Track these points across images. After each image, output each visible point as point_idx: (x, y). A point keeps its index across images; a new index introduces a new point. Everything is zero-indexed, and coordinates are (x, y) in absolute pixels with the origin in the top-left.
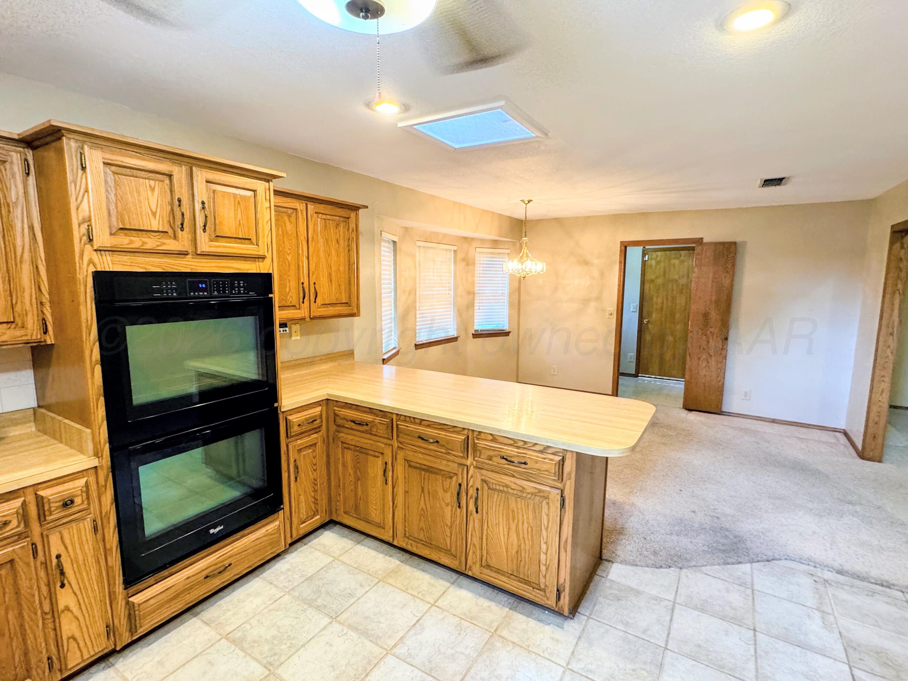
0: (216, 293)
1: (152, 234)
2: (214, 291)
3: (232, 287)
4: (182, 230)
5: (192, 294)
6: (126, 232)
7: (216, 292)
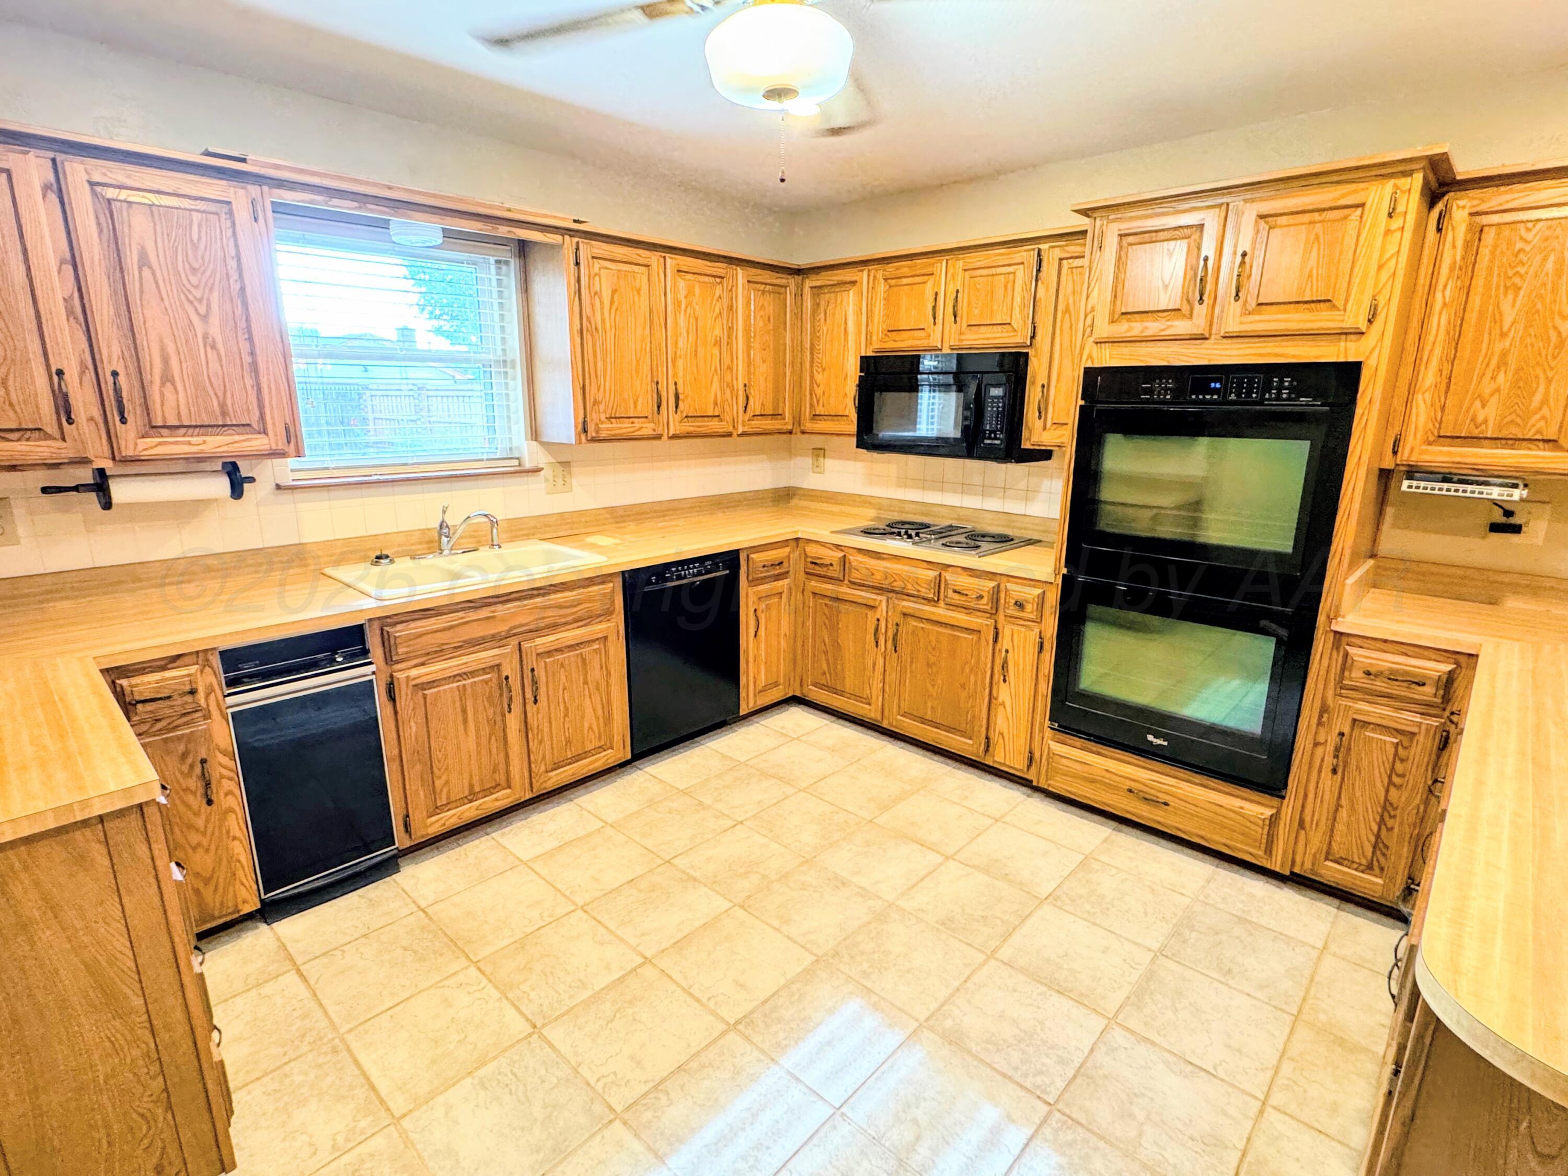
0: (1233, 397)
1: (1160, 314)
2: (1231, 393)
3: (1267, 388)
4: (1201, 304)
5: (1194, 397)
6: (1129, 316)
7: (1233, 395)
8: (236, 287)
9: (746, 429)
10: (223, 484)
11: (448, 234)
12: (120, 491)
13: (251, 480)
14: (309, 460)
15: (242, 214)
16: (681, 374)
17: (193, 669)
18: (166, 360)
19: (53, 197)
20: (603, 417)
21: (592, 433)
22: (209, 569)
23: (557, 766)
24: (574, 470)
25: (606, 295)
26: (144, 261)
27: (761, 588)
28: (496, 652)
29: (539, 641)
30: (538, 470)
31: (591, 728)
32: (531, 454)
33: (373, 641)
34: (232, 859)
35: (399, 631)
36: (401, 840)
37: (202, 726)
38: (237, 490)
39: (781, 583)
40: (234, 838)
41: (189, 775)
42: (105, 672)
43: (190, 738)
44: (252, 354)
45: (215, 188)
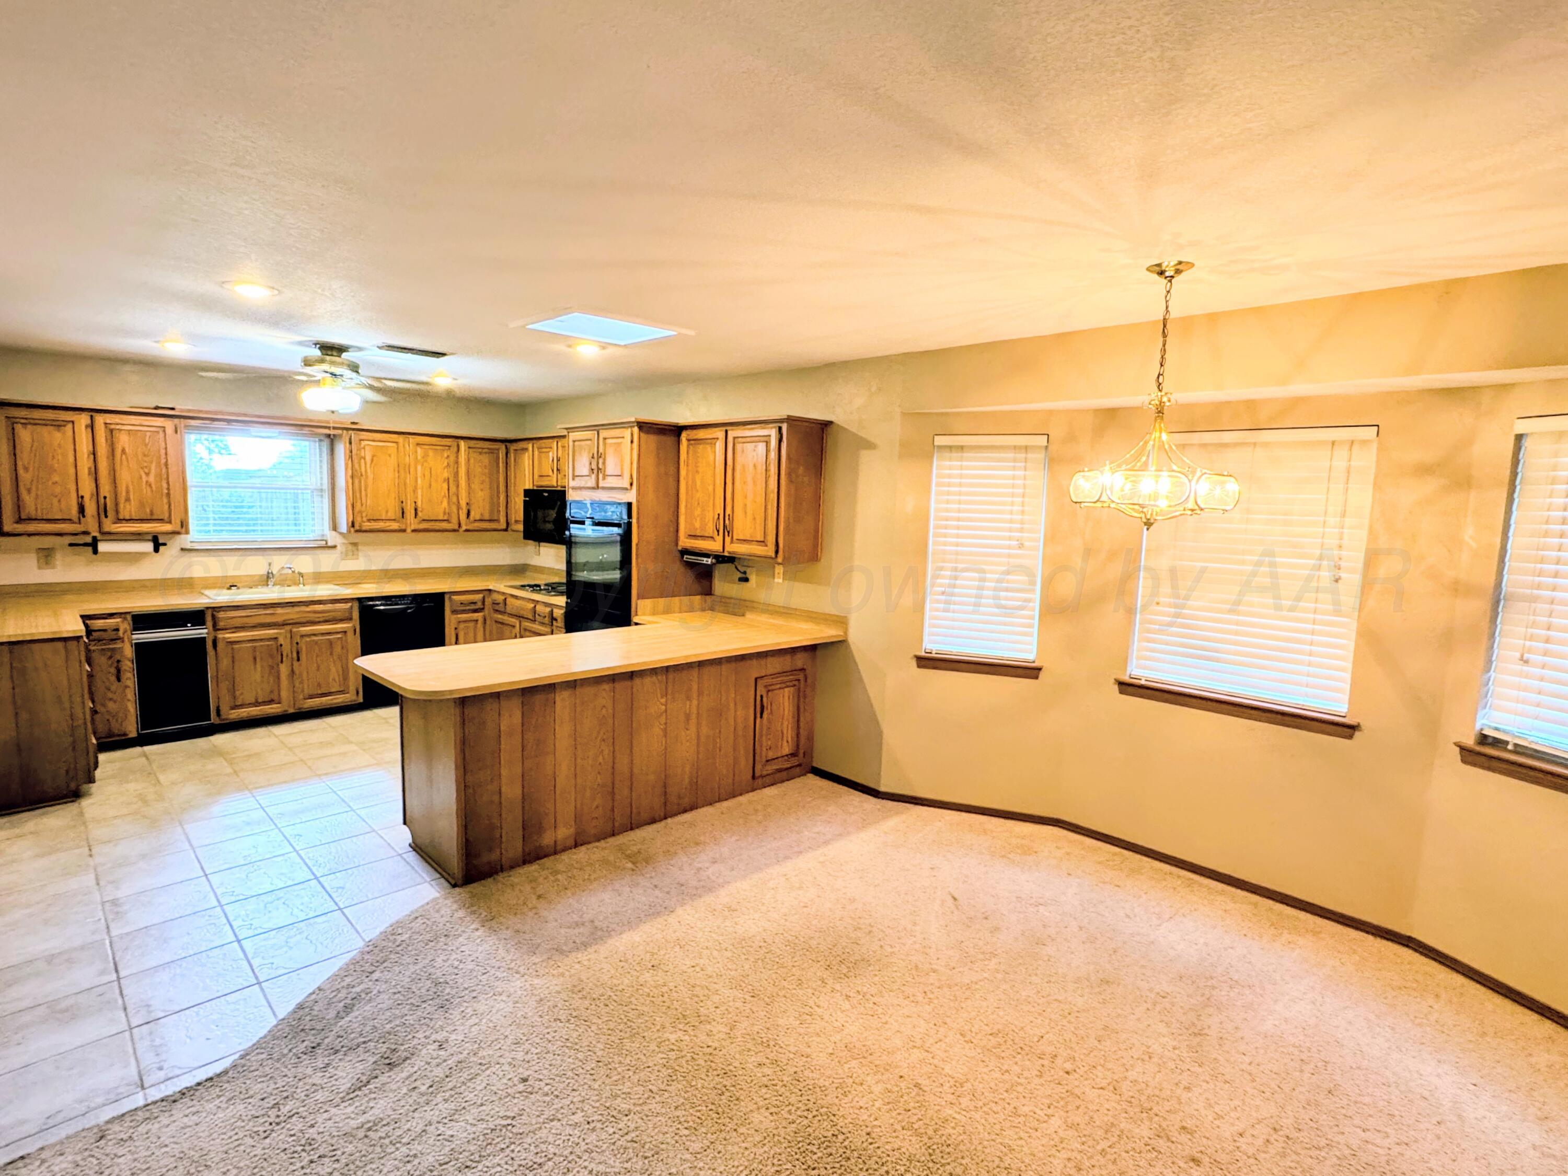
1: (585, 477)
4: (593, 474)
6: (577, 477)
8: (163, 461)
9: (468, 528)
10: (149, 546)
11: (280, 433)
12: (103, 547)
13: (165, 544)
14: (190, 537)
15: (170, 431)
16: (420, 497)
17: (118, 620)
18: (128, 492)
19: (90, 430)
20: (365, 519)
21: (357, 527)
22: (145, 586)
23: (311, 697)
24: (360, 547)
25: (368, 458)
26: (123, 451)
27: (459, 616)
28: (276, 631)
29: (302, 629)
30: (334, 547)
31: (334, 680)
32: (332, 538)
33: (209, 618)
34: (126, 710)
35: (221, 615)
36: (214, 719)
37: (118, 645)
38: (156, 550)
39: (476, 614)
40: (129, 700)
41: (111, 666)
42: (82, 617)
43: (113, 650)
44: (168, 489)
45: (159, 422)
